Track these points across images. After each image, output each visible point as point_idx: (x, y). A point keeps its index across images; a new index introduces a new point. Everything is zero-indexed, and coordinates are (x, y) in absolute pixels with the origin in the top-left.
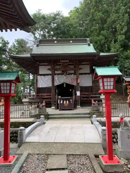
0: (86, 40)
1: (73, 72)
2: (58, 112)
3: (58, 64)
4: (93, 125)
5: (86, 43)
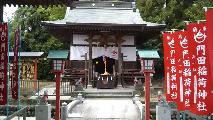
0: (131, 3)
1: (114, 43)
2: (95, 90)
3: (98, 33)
4: (135, 104)
5: (131, 7)
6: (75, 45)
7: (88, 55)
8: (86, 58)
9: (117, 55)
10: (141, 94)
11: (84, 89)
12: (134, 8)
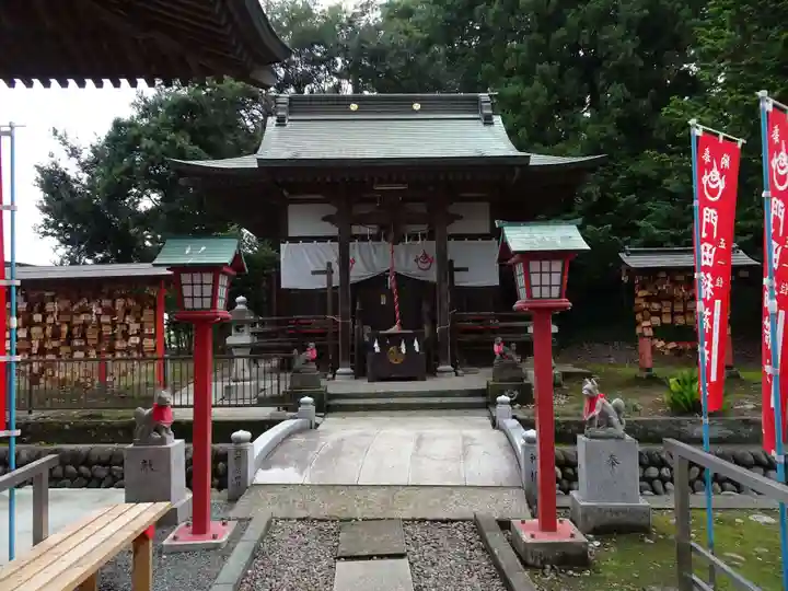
0: (477, 99)
1: (423, 228)
2: (363, 386)
3: (366, 196)
5: (476, 112)
6: (295, 240)
7: (336, 268)
8: (330, 281)
9: (434, 266)
10: (516, 393)
11: (323, 382)
12: (485, 112)
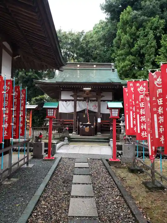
0: (111, 65)
1: (95, 99)
6: (63, 100)
9: (97, 108)
12: (112, 68)
